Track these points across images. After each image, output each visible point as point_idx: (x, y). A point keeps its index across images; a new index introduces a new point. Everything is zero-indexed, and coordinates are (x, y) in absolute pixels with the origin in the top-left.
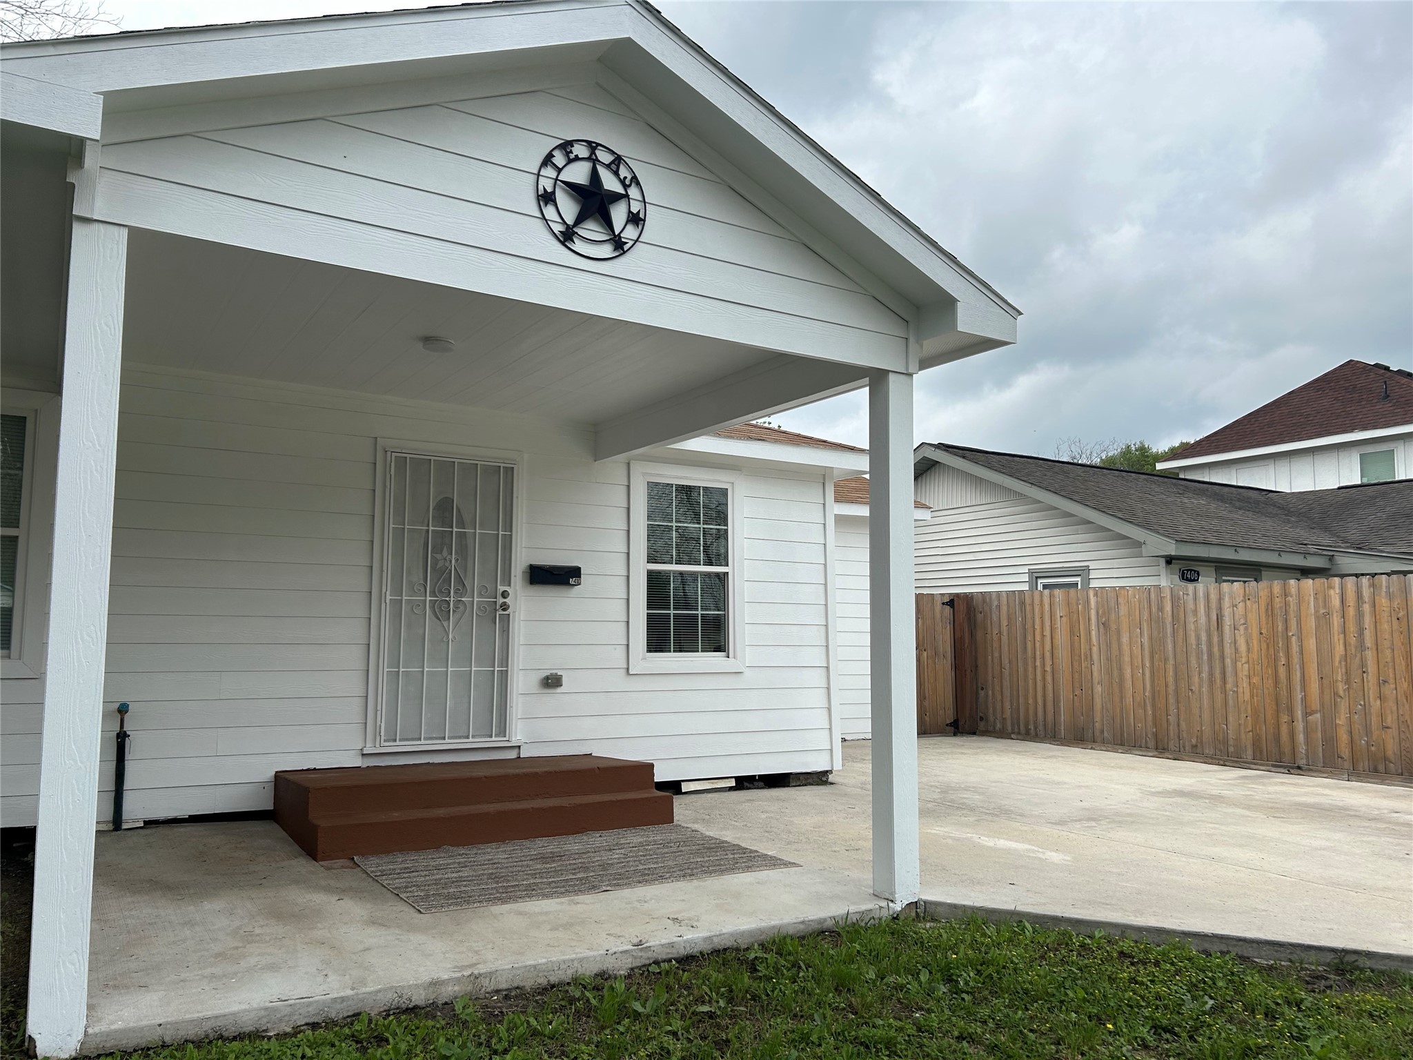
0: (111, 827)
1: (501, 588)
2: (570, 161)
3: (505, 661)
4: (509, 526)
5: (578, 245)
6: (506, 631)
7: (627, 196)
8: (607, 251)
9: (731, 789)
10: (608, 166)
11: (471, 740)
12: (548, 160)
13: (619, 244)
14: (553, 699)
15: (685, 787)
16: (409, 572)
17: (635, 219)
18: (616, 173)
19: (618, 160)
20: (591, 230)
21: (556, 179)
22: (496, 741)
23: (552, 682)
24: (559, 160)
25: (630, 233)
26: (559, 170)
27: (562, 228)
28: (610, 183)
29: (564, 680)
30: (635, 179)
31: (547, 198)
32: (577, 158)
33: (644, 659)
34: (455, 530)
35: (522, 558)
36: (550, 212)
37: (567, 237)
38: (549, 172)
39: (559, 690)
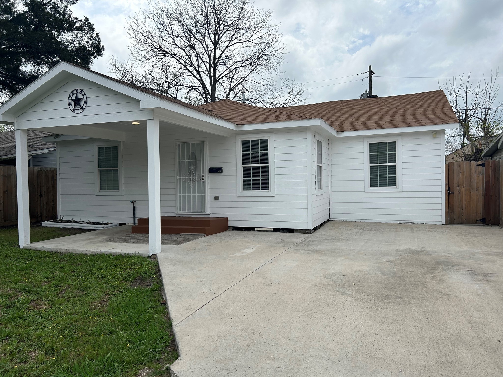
0: (133, 224)
1: (202, 174)
2: (73, 95)
3: (204, 193)
4: (203, 158)
5: (76, 111)
6: (204, 185)
7: (83, 98)
8: (81, 111)
9: (272, 231)
10: (79, 93)
11: (197, 212)
12: (70, 96)
13: (83, 109)
14: (217, 203)
15: (256, 229)
16: (182, 171)
17: (85, 102)
18: (81, 94)
19: (81, 90)
20: (78, 108)
21: (71, 99)
22: (202, 213)
23: (216, 198)
24: (72, 95)
25: (85, 105)
26: (72, 97)
27: (73, 109)
28: (80, 96)
29: (220, 198)
30: (85, 94)
31: (70, 104)
32: (74, 94)
33: (242, 192)
34: (191, 160)
35: (207, 166)
36: (71, 107)
37: (74, 110)
38: (70, 98)
39: (219, 201)
